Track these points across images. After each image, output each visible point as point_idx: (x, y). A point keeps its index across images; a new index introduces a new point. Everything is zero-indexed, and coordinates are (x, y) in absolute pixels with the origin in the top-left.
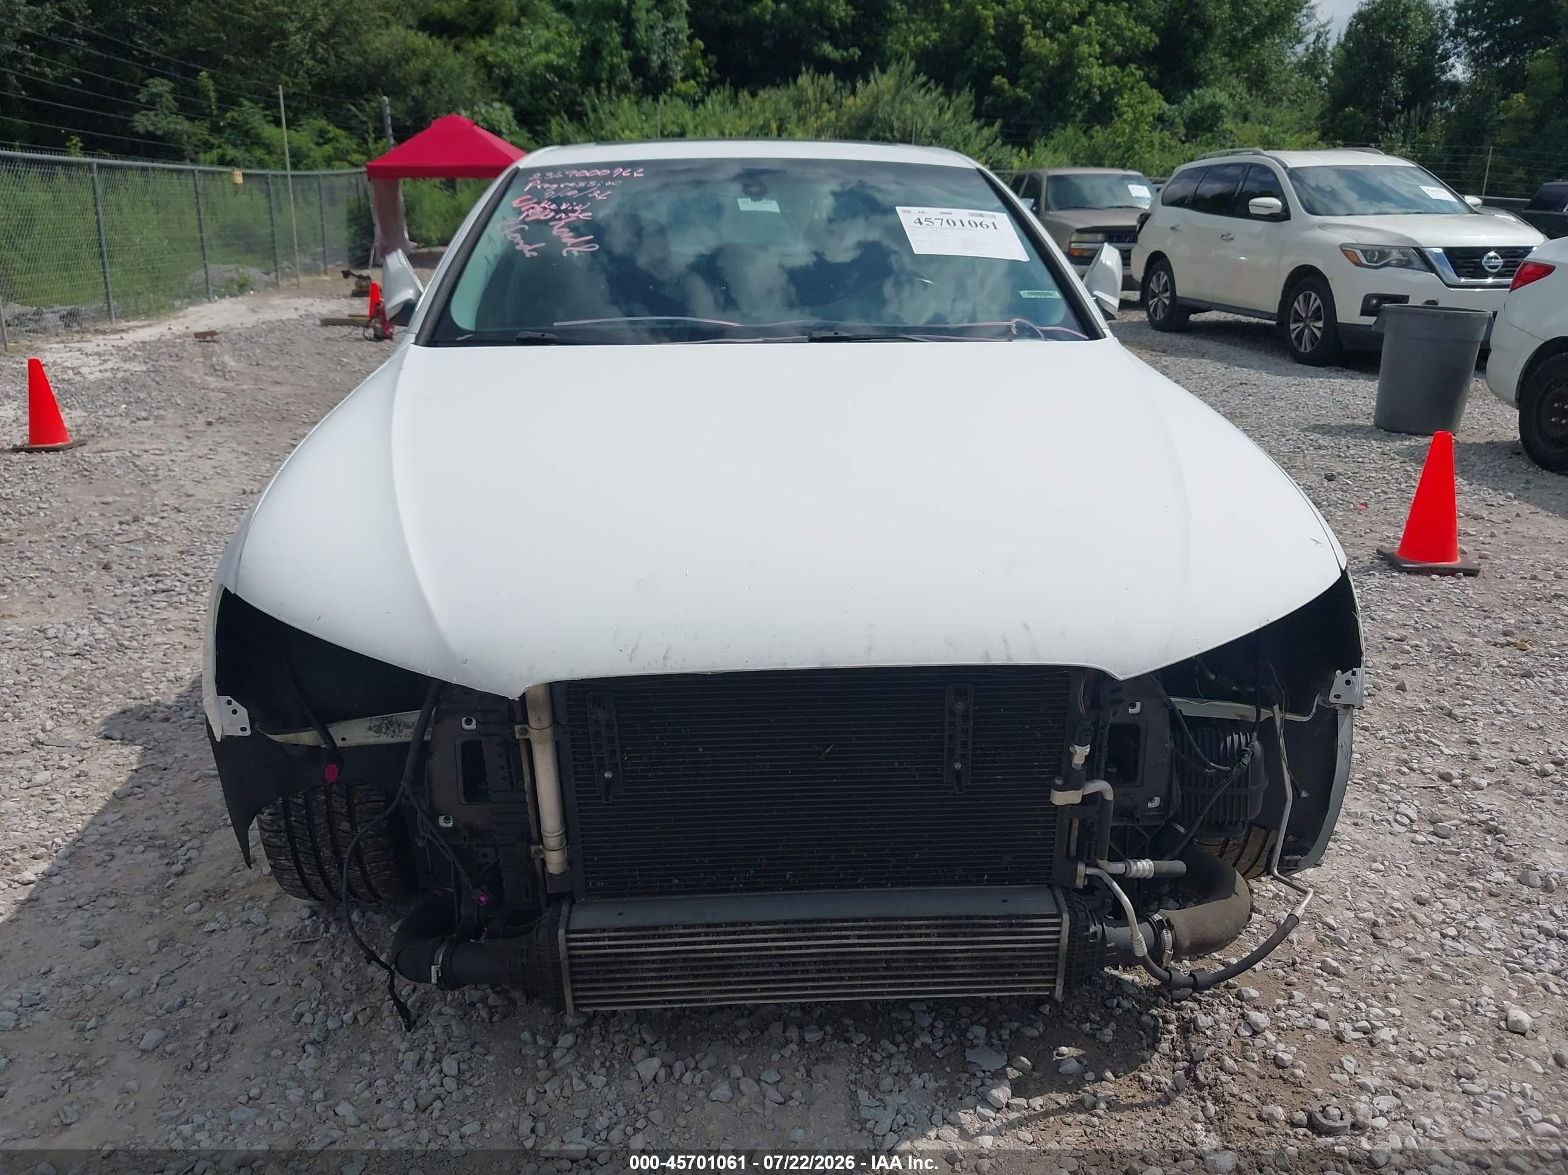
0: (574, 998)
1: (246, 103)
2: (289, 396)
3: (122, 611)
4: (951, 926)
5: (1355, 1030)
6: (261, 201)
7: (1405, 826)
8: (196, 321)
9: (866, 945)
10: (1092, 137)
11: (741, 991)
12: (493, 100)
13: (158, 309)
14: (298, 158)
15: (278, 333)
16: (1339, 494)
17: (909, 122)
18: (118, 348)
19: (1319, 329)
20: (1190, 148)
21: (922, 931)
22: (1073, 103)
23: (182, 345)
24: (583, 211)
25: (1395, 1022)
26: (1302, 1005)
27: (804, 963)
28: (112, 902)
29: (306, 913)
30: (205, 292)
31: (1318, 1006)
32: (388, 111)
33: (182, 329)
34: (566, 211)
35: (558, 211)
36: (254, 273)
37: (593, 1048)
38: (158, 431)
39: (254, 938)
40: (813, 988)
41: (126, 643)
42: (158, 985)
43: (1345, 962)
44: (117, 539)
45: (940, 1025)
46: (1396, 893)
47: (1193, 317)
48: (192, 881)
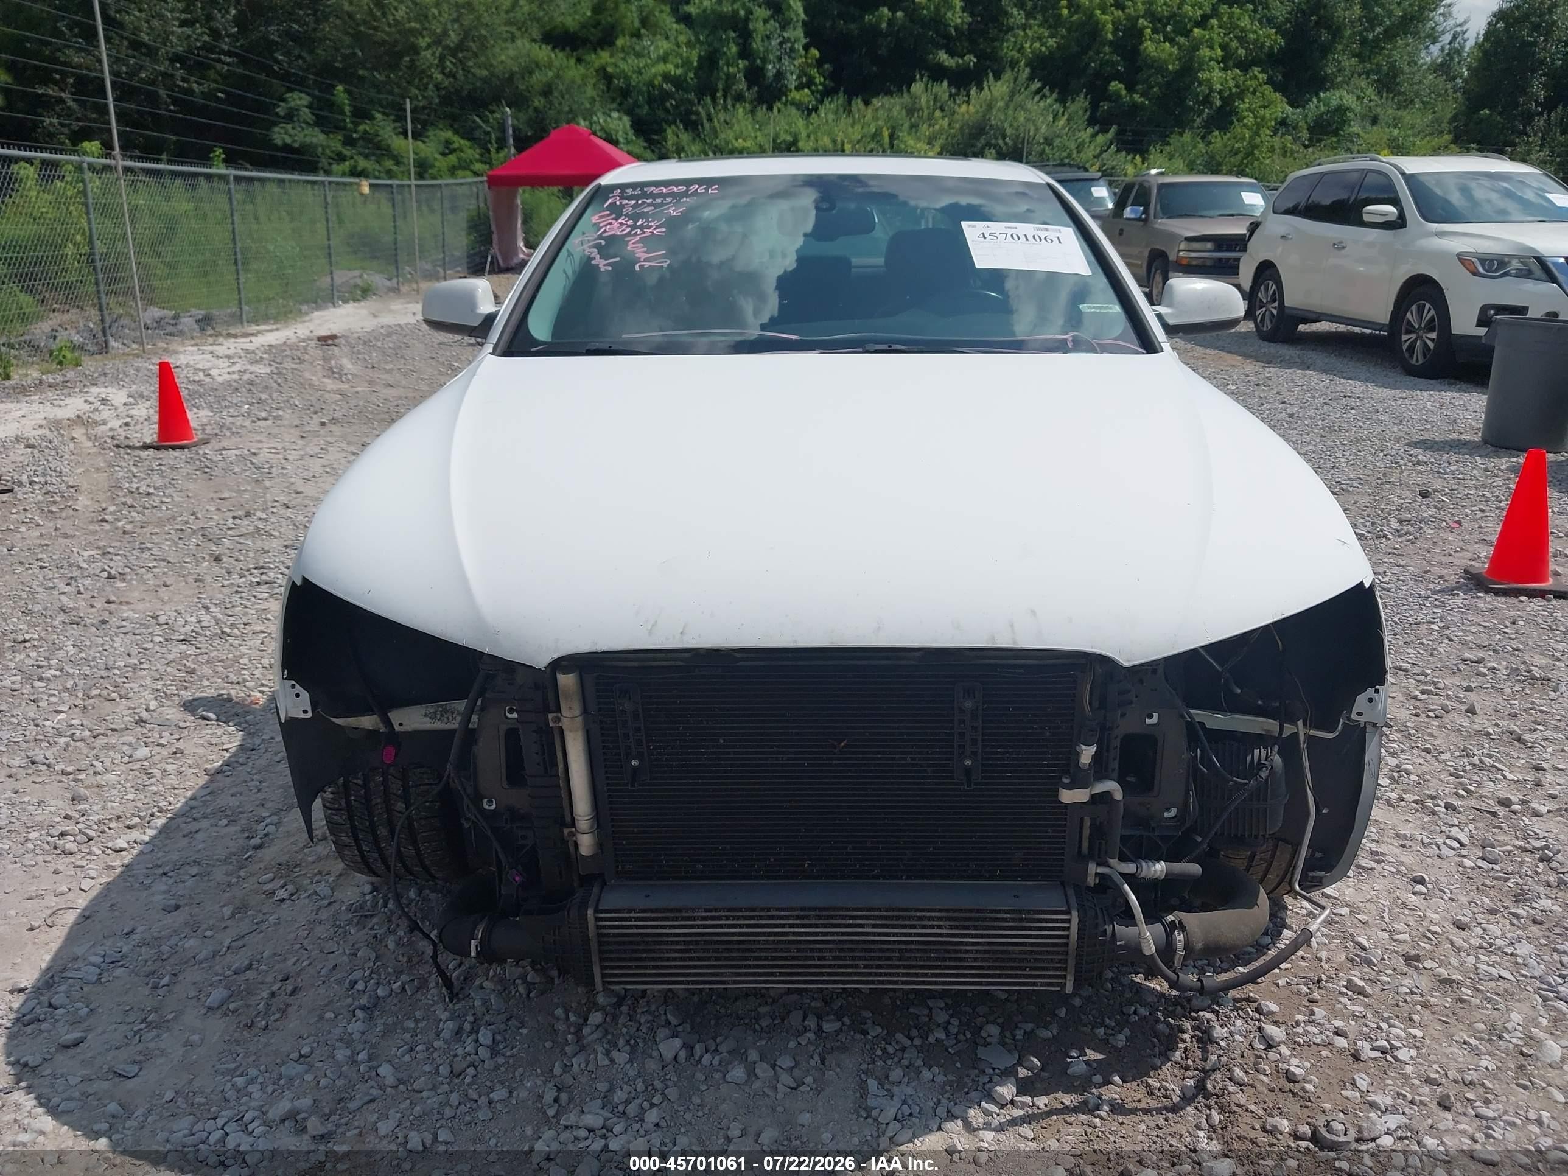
0: (603, 976)
1: (378, 116)
2: (400, 398)
3: (227, 600)
4: (963, 919)
5: (1373, 1049)
6: (386, 209)
7: (1454, 849)
8: (320, 325)
9: (879, 934)
10: (1210, 143)
11: (760, 975)
12: (610, 110)
13: (285, 314)
14: (423, 168)
15: (394, 337)
16: (1432, 511)
17: (1022, 129)
18: (247, 351)
19: (1432, 340)
20: (1313, 153)
21: (935, 923)
22: (1192, 109)
23: (305, 348)
24: (657, 227)
25: (1416, 1044)
26: (1322, 1022)
27: (820, 950)
28: (195, 870)
29: (368, 888)
30: (330, 297)
31: (1338, 1023)
32: (510, 122)
33: (307, 333)
34: (641, 227)
35: (634, 227)
36: (378, 280)
37: (620, 1026)
38: (275, 431)
39: (318, 910)
40: (829, 974)
41: (228, 630)
42: (228, 948)
43: (1373, 981)
44: (230, 532)
45: (955, 1022)
46: (1435, 916)
47: (1302, 328)
48: (269, 854)
